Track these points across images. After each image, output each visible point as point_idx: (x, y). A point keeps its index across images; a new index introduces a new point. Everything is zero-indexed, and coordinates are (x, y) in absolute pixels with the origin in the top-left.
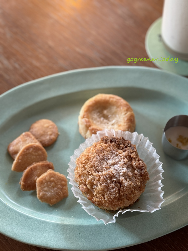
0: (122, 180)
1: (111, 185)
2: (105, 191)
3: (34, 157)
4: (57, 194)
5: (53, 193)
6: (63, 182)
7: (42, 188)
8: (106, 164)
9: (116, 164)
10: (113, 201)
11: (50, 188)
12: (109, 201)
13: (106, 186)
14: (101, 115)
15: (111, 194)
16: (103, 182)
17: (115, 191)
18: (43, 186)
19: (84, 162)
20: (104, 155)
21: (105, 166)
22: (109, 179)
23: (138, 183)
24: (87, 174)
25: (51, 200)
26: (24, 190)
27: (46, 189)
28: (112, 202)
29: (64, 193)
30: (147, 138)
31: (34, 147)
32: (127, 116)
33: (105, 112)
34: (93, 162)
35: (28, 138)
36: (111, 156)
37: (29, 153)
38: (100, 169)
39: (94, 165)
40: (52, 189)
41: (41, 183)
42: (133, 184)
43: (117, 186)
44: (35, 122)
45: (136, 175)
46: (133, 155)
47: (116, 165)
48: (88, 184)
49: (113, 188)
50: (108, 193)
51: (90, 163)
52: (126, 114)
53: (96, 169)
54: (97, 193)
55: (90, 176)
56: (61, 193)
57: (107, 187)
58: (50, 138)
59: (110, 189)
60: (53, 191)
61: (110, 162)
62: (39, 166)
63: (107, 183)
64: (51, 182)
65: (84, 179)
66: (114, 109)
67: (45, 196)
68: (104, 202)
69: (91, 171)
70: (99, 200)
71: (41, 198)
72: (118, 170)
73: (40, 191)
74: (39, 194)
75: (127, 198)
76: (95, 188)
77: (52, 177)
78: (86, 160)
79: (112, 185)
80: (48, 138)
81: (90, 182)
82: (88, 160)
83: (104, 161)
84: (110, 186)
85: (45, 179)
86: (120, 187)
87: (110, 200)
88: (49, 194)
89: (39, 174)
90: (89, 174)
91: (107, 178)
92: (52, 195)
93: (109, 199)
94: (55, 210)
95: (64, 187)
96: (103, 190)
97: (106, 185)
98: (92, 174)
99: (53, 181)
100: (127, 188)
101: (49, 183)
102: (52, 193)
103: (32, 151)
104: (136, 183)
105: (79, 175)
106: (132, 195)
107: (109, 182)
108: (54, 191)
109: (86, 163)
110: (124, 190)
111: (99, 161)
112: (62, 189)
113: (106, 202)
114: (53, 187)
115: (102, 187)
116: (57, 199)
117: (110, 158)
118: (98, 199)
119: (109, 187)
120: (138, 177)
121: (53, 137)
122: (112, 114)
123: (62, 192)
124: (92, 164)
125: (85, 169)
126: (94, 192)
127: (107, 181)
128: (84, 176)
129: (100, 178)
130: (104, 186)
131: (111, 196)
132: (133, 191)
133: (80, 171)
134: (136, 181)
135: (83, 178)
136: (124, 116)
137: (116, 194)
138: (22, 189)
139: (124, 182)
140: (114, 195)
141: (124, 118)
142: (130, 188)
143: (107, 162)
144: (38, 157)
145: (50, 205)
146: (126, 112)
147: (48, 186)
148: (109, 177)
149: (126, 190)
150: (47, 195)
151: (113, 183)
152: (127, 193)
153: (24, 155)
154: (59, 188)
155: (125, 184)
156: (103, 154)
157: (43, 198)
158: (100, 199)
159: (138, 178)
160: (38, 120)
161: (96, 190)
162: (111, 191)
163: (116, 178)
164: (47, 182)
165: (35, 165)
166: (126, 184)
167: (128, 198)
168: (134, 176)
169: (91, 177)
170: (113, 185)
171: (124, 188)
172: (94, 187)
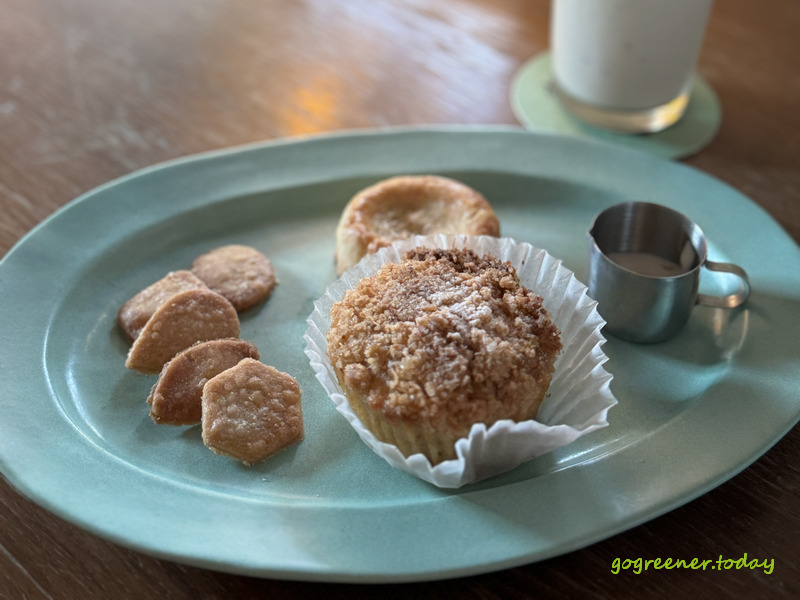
0: (479, 337)
1: (444, 351)
2: (426, 370)
3: (201, 325)
4: (269, 426)
5: (254, 421)
6: (289, 392)
7: (221, 406)
8: (424, 301)
9: (456, 302)
10: (453, 399)
11: (246, 407)
12: (441, 399)
13: (429, 354)
14: (402, 225)
15: (446, 376)
16: (417, 342)
17: (457, 368)
18: (223, 400)
19: (357, 300)
20: (417, 282)
21: (423, 307)
22: (436, 333)
23: (527, 351)
24: (366, 332)
25: (249, 444)
26: (159, 422)
27: (232, 408)
28: (451, 403)
29: (289, 425)
30: (543, 251)
31: (203, 296)
32: (478, 220)
33: (414, 217)
34: (384, 299)
35: (185, 282)
36: (439, 284)
37: (185, 313)
38: (408, 314)
39: (387, 305)
40: (252, 411)
41: (219, 391)
42: (513, 352)
43: (463, 353)
44: (207, 251)
45: (520, 330)
46: (506, 280)
47: (457, 304)
48: (372, 355)
49: (452, 358)
50: (437, 374)
51: (375, 303)
52: (473, 215)
53: (395, 315)
54: (400, 379)
55: (375, 336)
56: (280, 425)
57: (431, 359)
58: (248, 285)
59: (442, 363)
60: (255, 417)
61: (439, 296)
62: (213, 347)
63: (431, 347)
64: (250, 388)
65: (359, 344)
66: (439, 208)
67: (231, 430)
68: (423, 403)
69: (379, 321)
70: (409, 398)
71: (216, 438)
72: (464, 314)
73: (213, 416)
74: (210, 424)
75: (496, 395)
76: (394, 367)
77: (257, 374)
78: (362, 298)
79: (446, 348)
80: (244, 285)
81: (376, 353)
82: (371, 296)
83: (419, 296)
84: (441, 354)
85: (231, 380)
86: (474, 358)
87: (444, 395)
88: (241, 425)
89: (213, 370)
90: (373, 331)
91: (430, 331)
92: (252, 428)
93: (438, 394)
94: (258, 480)
95: (292, 407)
96: (418, 366)
97: (428, 349)
98: (382, 330)
99: (257, 387)
100: (494, 360)
101: (243, 391)
102: (251, 420)
103: (195, 309)
104: (521, 350)
105: (344, 337)
106: (513, 385)
107: (436, 340)
108: (260, 417)
109: (362, 305)
110: (486, 365)
111: (404, 294)
112: (283, 413)
113: (429, 403)
114: (257, 404)
115: (416, 358)
116: (267, 442)
117: (438, 290)
118: (403, 398)
119: (437, 355)
120: (528, 335)
121: (259, 282)
122: (436, 221)
123: (284, 420)
124: (381, 304)
125: (361, 320)
126: (392, 378)
127: (430, 340)
128: (356, 337)
129: (409, 332)
130: (422, 354)
131: (446, 382)
132: (515, 372)
133: (347, 325)
134: (521, 344)
135: (354, 342)
136: (469, 222)
137: (461, 377)
138: (153, 418)
139: (485, 339)
140: (456, 380)
141: (468, 226)
142: (505, 362)
143: (429, 298)
144: (211, 325)
145: (244, 463)
146: (473, 210)
147: (239, 401)
148: (437, 329)
149: (493, 366)
150: (235, 426)
151: (452, 344)
152: (496, 377)
153: (168, 318)
154: (274, 408)
155: (488, 347)
156: (416, 279)
157: (223, 436)
158: (412, 397)
159: (526, 339)
160: (216, 247)
161: (397, 370)
162: (444, 368)
163: (459, 331)
164: (237, 389)
165: (200, 345)
166: (491, 345)
167: (501, 395)
168: (515, 332)
169: (381, 336)
170: (451, 349)
171: (485, 359)
172: (390, 364)
